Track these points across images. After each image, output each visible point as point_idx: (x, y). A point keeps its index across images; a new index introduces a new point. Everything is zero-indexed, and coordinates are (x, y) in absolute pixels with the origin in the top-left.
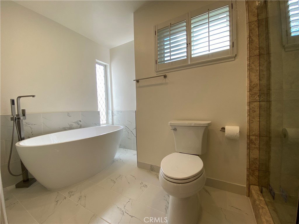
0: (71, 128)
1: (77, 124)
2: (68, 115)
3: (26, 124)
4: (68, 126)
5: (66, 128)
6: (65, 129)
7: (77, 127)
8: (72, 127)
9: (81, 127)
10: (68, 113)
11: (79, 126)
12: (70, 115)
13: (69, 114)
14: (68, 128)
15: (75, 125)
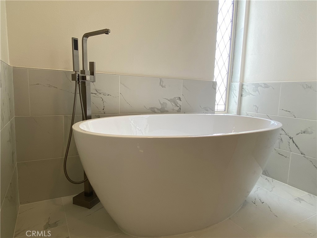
0: (163, 111)
1: (174, 104)
2: (160, 83)
3: (96, 92)
4: (159, 107)
5: (156, 110)
6: (153, 111)
7: (173, 110)
8: (166, 109)
9: (179, 111)
10: (161, 80)
11: (177, 108)
12: (163, 85)
13: (162, 82)
14: (158, 109)
15: (170, 105)
